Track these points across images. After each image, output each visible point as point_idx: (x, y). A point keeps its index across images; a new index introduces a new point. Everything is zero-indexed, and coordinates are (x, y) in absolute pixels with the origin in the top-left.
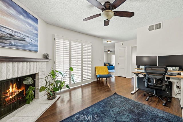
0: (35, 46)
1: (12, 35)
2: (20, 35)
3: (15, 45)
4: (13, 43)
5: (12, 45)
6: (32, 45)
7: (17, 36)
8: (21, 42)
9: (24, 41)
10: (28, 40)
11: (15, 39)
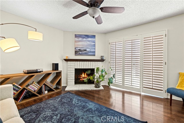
0: (93, 52)
1: (80, 50)
2: (83, 49)
3: (81, 54)
4: (80, 53)
5: (80, 54)
6: (91, 52)
7: (82, 49)
8: (84, 52)
9: (86, 51)
10: (88, 50)
11: (81, 51)
